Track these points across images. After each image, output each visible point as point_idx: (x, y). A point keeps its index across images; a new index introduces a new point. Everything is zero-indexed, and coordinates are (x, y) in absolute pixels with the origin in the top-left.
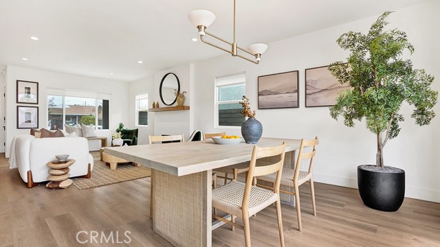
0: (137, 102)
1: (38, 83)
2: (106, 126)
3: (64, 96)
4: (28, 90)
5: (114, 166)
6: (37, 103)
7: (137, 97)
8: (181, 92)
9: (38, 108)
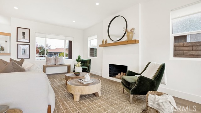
0: (89, 42)
1: (29, 29)
2: (70, 57)
3: (45, 38)
4: (24, 33)
5: (77, 98)
6: (29, 42)
7: (89, 39)
8: (129, 29)
9: (29, 45)
